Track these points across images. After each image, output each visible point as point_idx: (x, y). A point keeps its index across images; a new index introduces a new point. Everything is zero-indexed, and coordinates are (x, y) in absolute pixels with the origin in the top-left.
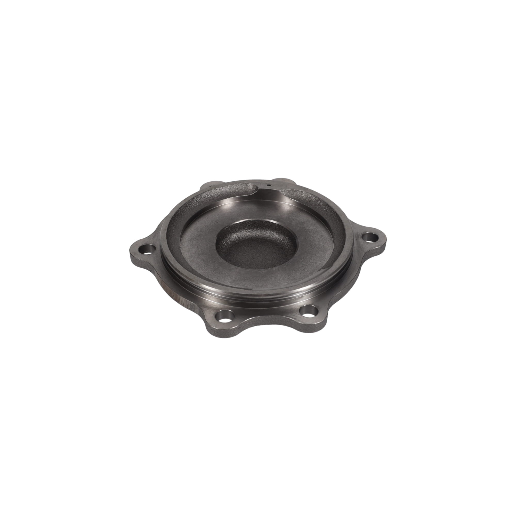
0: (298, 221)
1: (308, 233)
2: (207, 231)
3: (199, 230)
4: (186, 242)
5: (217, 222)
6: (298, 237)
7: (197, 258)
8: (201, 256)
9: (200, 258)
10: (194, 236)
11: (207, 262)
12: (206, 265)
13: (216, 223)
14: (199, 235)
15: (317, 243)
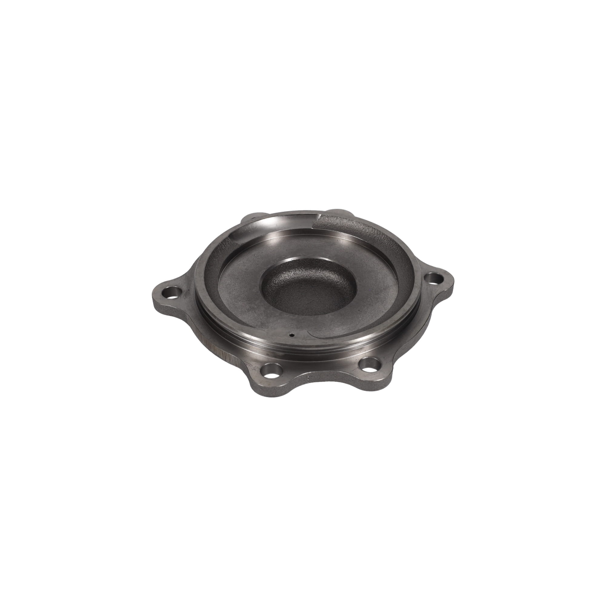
0: (256, 313)
1: (245, 297)
2: (369, 299)
3: (380, 300)
4: (392, 286)
5: (359, 311)
6: (259, 291)
7: (374, 268)
8: (371, 270)
9: (371, 267)
10: (384, 292)
11: (362, 264)
12: (363, 260)
13: (361, 310)
14: (378, 294)
15: (237, 284)
